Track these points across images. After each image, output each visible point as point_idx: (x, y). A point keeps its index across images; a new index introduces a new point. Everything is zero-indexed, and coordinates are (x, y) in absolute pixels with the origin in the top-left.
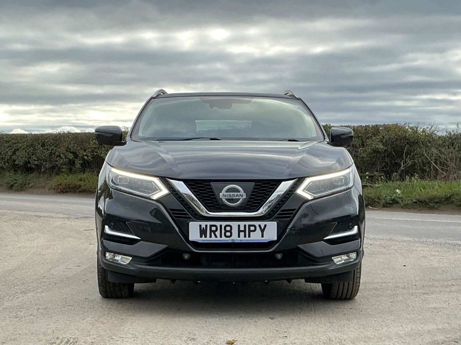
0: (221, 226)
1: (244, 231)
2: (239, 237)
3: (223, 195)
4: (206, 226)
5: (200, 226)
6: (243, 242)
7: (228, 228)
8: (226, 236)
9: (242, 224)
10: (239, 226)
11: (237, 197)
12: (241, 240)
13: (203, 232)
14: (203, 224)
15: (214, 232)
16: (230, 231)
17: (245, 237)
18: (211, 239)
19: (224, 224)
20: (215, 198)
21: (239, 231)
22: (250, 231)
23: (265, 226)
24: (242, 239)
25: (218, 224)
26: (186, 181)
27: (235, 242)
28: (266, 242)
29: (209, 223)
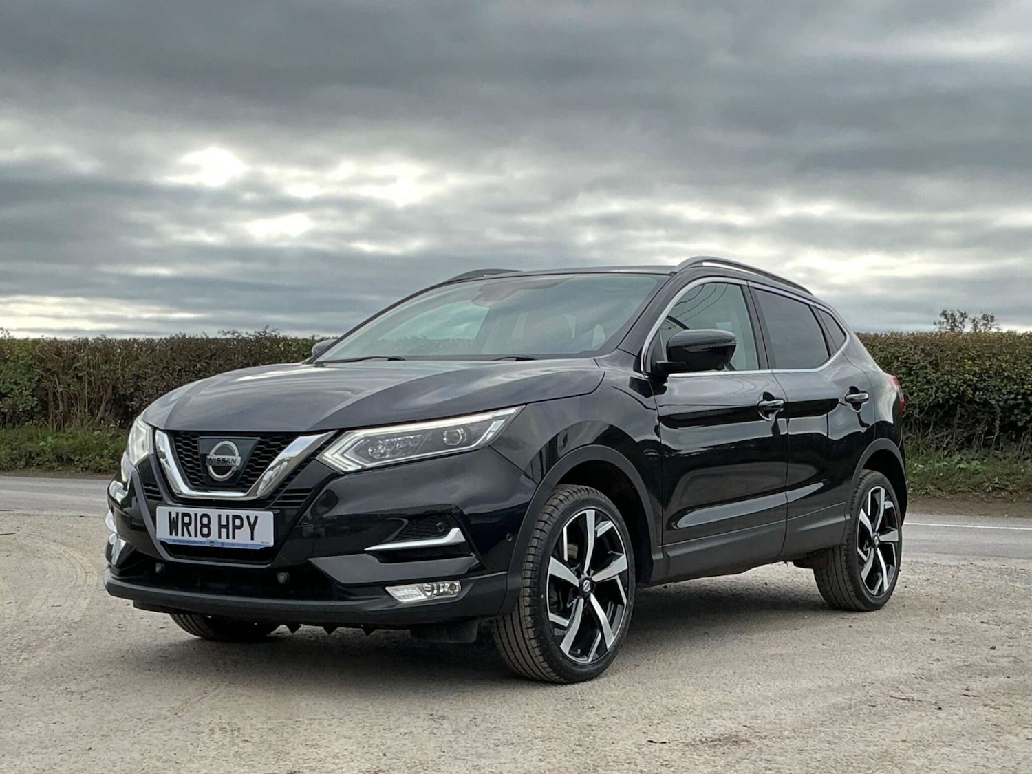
1: (227, 527)
2: (220, 537)
4: (177, 514)
5: (170, 513)
6: (225, 546)
9: (224, 512)
10: (220, 516)
12: (222, 543)
13: (173, 525)
16: (208, 526)
21: (220, 527)
22: (235, 527)
23: (256, 518)
24: (224, 541)
27: (215, 546)
28: (258, 548)
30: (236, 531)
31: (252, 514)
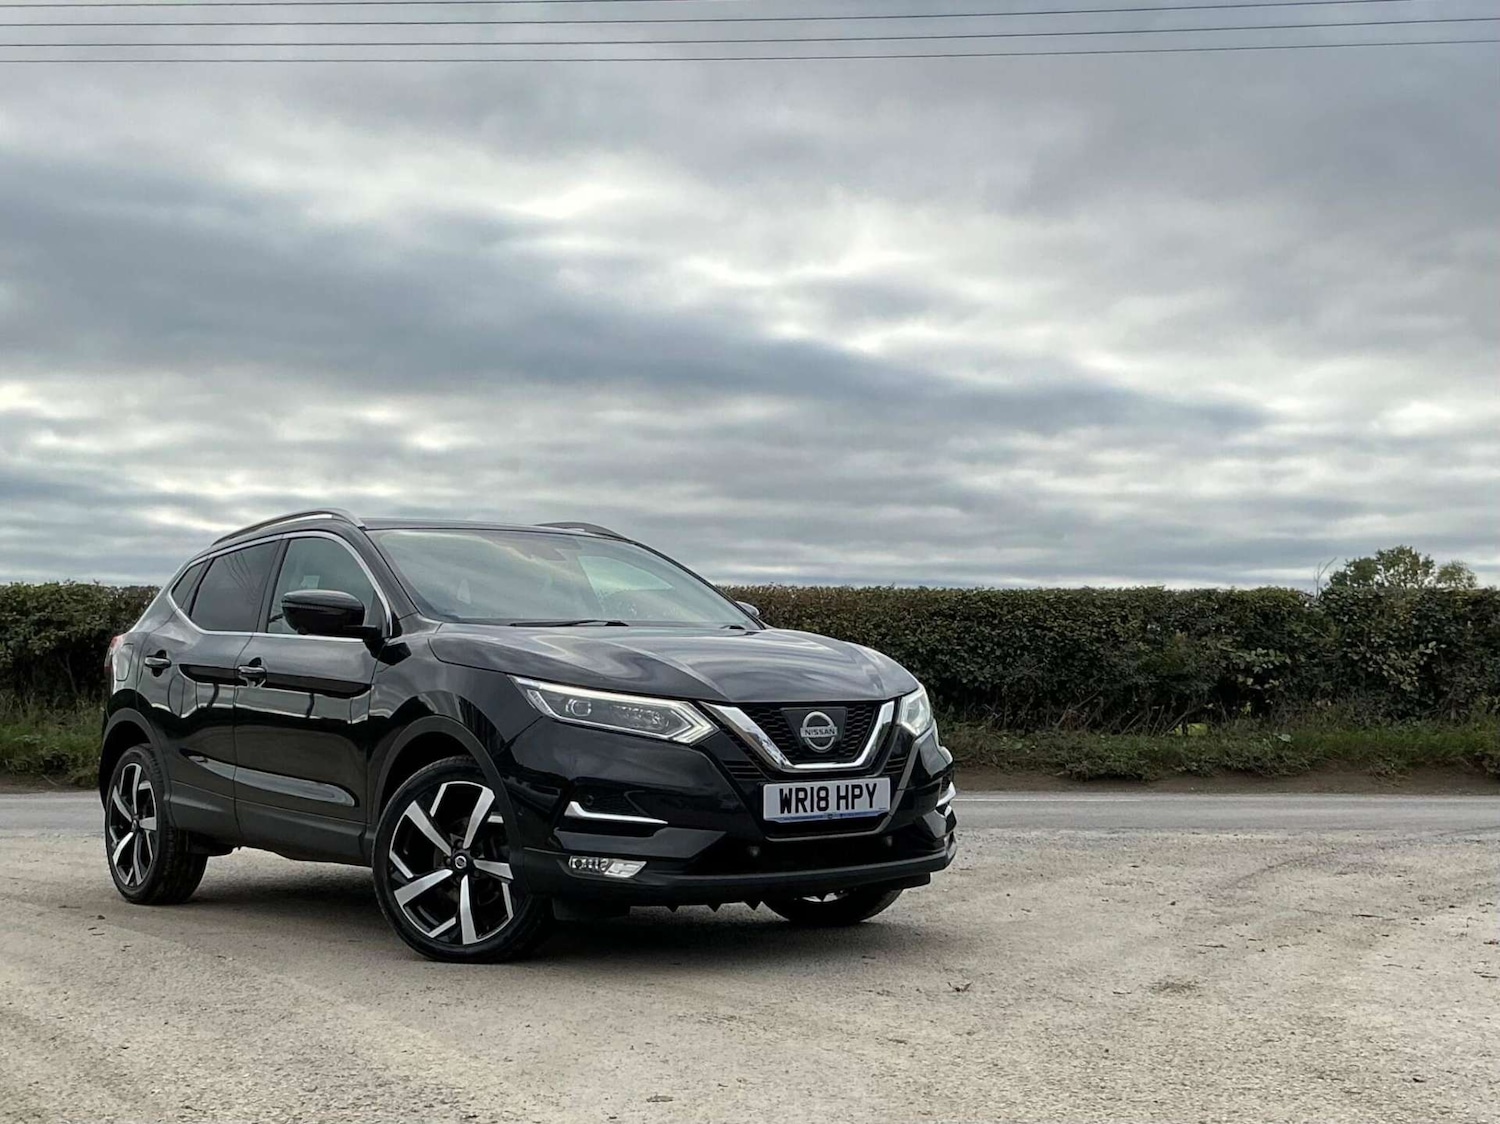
0: (812, 789)
1: (846, 797)
2: (838, 808)
3: (806, 733)
4: (791, 790)
5: (781, 791)
6: (844, 817)
7: (823, 794)
8: (820, 809)
9: (843, 783)
10: (838, 787)
11: (827, 735)
12: (841, 815)
13: (785, 803)
14: (786, 786)
15: (802, 801)
16: (826, 799)
17: (847, 808)
18: (798, 815)
19: (817, 785)
20: (793, 738)
21: (839, 798)
23: (875, 785)
25: (807, 785)
26: (744, 707)
28: (876, 815)
29: (795, 785)
30: (856, 800)
31: (870, 781)
